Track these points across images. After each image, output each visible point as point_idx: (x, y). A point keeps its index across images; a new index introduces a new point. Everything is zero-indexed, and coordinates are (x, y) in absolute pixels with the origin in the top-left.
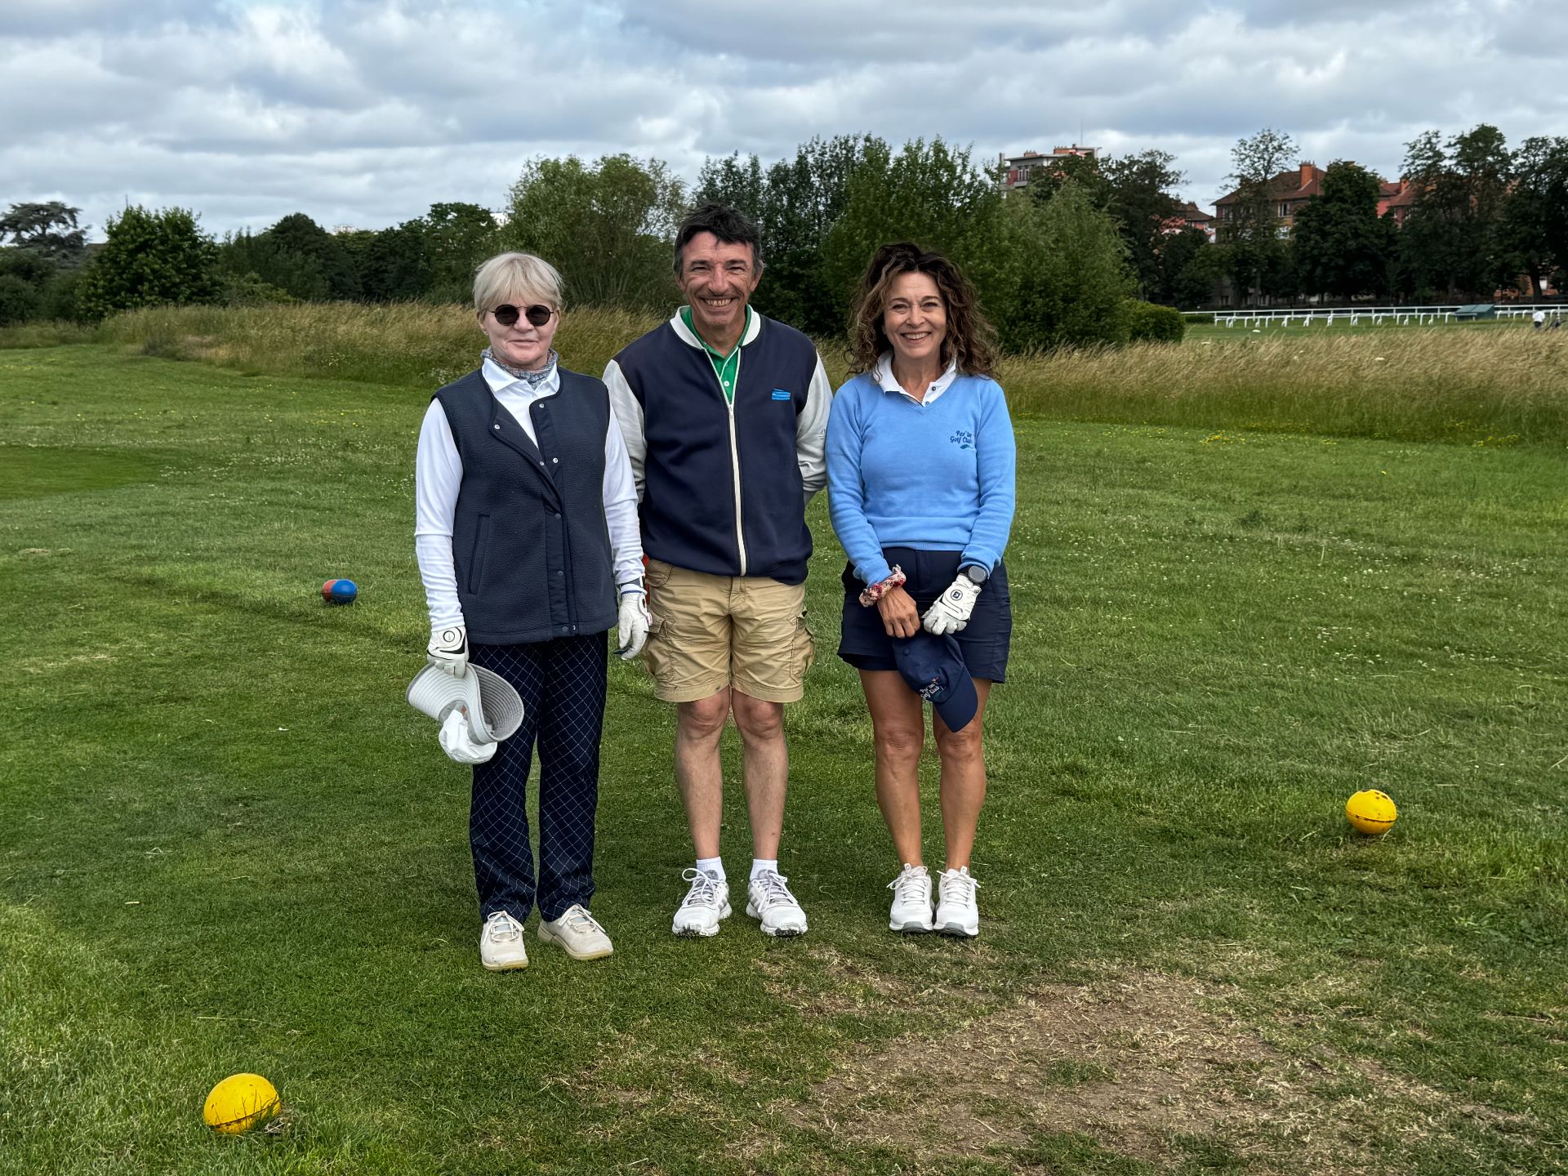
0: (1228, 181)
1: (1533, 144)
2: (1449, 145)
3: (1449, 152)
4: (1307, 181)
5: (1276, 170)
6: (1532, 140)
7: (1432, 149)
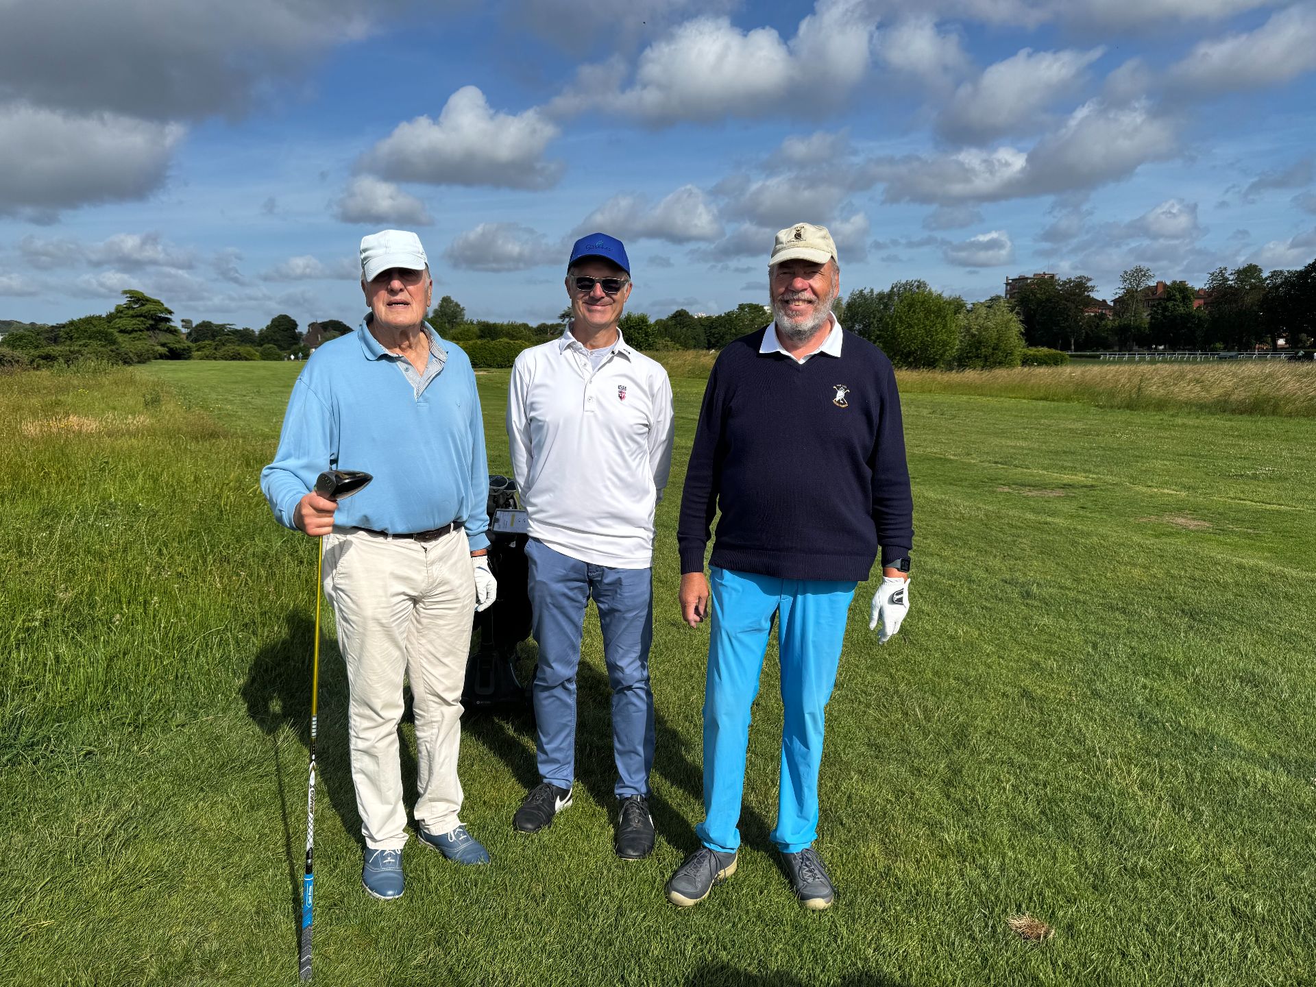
0: (1118, 291)
1: (1275, 274)
2: (1232, 274)
3: (1231, 277)
4: (1160, 290)
5: (1143, 285)
6: (1275, 271)
7: (1223, 276)
